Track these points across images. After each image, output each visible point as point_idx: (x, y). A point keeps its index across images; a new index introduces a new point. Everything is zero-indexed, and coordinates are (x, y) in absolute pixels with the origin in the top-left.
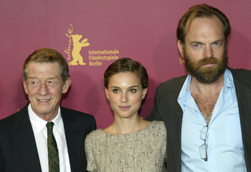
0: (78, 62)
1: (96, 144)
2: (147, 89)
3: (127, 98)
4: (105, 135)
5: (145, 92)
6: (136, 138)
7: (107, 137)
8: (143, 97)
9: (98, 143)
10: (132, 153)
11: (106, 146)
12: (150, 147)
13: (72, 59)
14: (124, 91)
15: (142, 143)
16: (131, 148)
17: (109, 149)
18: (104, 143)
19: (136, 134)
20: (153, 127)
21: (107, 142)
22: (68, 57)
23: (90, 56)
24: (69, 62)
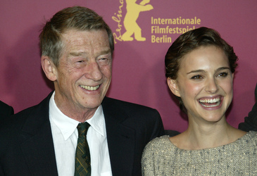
0: (133, 36)
1: (159, 162)
4: (173, 150)
6: (218, 157)
7: (176, 153)
9: (162, 160)
11: (173, 167)
13: (124, 31)
14: (211, 76)
15: (228, 166)
16: (210, 173)
17: (177, 173)
18: (171, 163)
19: (219, 151)
20: (247, 141)
21: (175, 160)
22: (118, 28)
23: (152, 27)
24: (118, 36)
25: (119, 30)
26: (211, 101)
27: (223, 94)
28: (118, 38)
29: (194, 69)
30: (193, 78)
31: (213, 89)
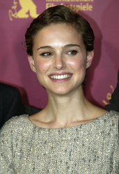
0: (28, 13)
1: (17, 140)
2: (92, 53)
3: (63, 63)
4: (32, 127)
5: (90, 58)
6: (75, 136)
7: (34, 131)
8: (88, 65)
9: (20, 138)
10: (66, 159)
11: (31, 144)
12: (94, 152)
13: (19, 8)
14: (58, 52)
15: (83, 145)
16: (66, 151)
17: (34, 150)
18: (29, 140)
19: (77, 130)
20: (105, 121)
21: (33, 138)
22: (13, 5)
23: (47, 4)
24: (14, 13)
25: (14, 7)
26: (59, 77)
27: (72, 72)
28: (13, 15)
29: (42, 46)
30: (43, 54)
31: (59, 66)
